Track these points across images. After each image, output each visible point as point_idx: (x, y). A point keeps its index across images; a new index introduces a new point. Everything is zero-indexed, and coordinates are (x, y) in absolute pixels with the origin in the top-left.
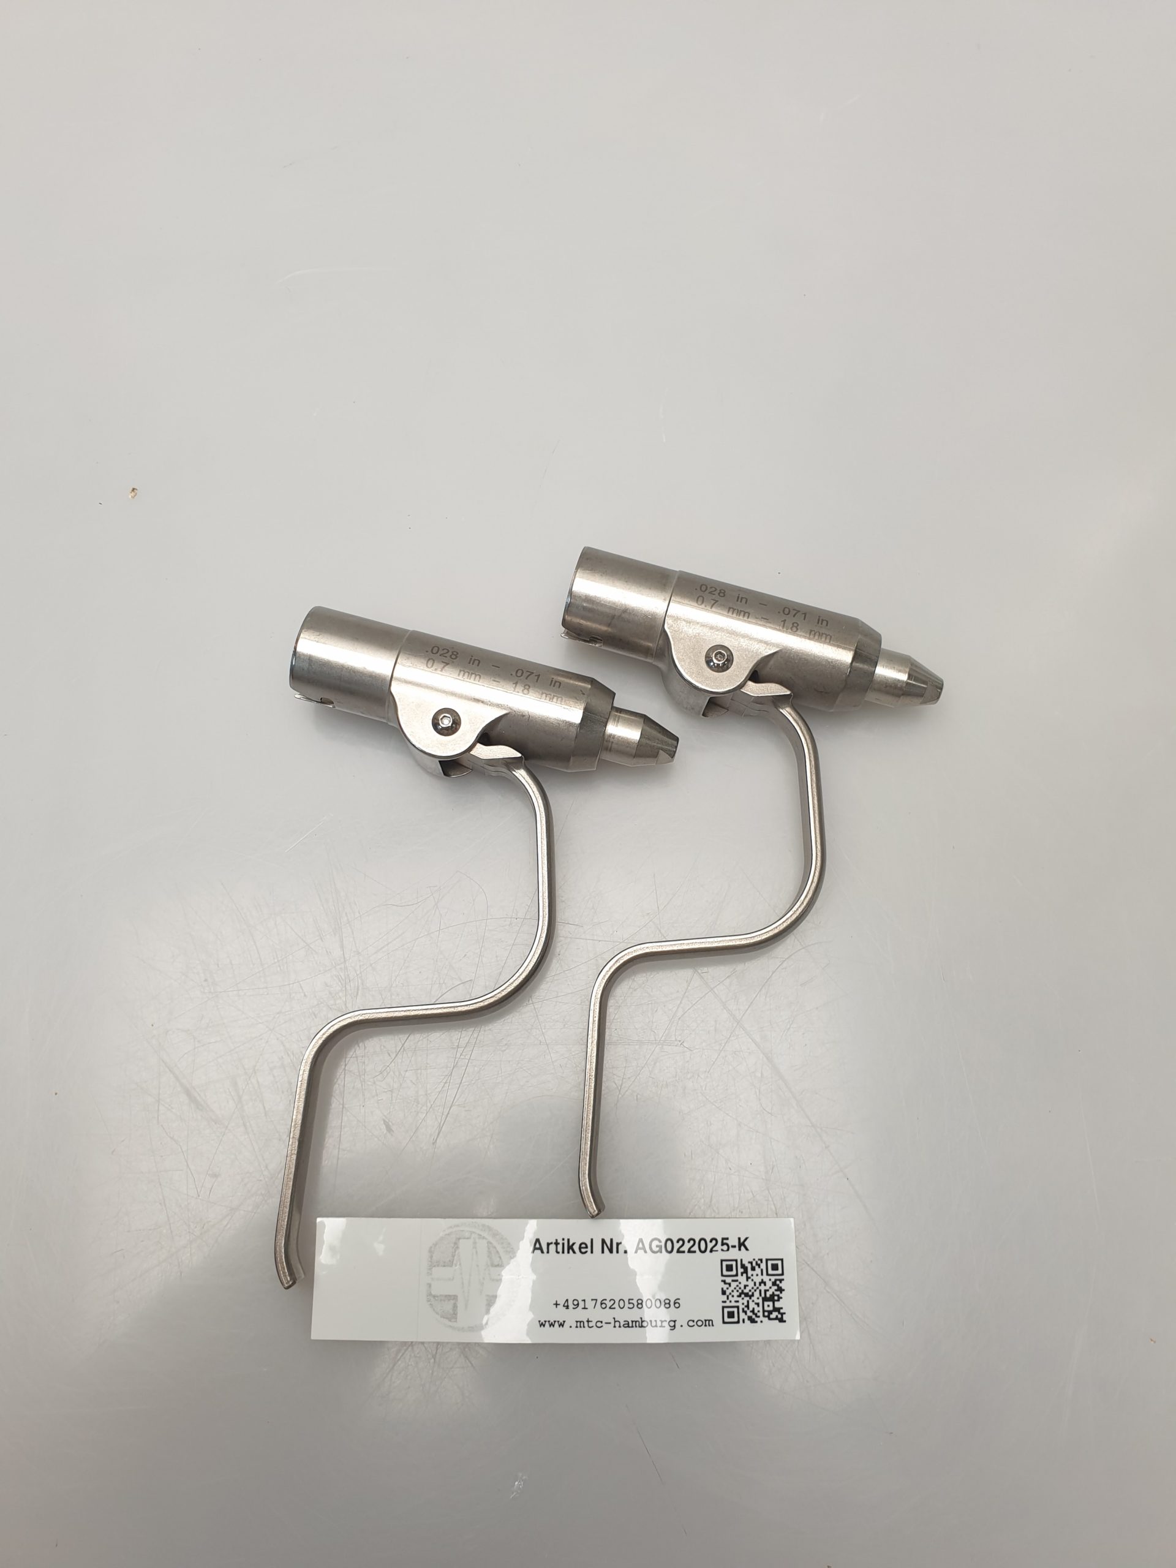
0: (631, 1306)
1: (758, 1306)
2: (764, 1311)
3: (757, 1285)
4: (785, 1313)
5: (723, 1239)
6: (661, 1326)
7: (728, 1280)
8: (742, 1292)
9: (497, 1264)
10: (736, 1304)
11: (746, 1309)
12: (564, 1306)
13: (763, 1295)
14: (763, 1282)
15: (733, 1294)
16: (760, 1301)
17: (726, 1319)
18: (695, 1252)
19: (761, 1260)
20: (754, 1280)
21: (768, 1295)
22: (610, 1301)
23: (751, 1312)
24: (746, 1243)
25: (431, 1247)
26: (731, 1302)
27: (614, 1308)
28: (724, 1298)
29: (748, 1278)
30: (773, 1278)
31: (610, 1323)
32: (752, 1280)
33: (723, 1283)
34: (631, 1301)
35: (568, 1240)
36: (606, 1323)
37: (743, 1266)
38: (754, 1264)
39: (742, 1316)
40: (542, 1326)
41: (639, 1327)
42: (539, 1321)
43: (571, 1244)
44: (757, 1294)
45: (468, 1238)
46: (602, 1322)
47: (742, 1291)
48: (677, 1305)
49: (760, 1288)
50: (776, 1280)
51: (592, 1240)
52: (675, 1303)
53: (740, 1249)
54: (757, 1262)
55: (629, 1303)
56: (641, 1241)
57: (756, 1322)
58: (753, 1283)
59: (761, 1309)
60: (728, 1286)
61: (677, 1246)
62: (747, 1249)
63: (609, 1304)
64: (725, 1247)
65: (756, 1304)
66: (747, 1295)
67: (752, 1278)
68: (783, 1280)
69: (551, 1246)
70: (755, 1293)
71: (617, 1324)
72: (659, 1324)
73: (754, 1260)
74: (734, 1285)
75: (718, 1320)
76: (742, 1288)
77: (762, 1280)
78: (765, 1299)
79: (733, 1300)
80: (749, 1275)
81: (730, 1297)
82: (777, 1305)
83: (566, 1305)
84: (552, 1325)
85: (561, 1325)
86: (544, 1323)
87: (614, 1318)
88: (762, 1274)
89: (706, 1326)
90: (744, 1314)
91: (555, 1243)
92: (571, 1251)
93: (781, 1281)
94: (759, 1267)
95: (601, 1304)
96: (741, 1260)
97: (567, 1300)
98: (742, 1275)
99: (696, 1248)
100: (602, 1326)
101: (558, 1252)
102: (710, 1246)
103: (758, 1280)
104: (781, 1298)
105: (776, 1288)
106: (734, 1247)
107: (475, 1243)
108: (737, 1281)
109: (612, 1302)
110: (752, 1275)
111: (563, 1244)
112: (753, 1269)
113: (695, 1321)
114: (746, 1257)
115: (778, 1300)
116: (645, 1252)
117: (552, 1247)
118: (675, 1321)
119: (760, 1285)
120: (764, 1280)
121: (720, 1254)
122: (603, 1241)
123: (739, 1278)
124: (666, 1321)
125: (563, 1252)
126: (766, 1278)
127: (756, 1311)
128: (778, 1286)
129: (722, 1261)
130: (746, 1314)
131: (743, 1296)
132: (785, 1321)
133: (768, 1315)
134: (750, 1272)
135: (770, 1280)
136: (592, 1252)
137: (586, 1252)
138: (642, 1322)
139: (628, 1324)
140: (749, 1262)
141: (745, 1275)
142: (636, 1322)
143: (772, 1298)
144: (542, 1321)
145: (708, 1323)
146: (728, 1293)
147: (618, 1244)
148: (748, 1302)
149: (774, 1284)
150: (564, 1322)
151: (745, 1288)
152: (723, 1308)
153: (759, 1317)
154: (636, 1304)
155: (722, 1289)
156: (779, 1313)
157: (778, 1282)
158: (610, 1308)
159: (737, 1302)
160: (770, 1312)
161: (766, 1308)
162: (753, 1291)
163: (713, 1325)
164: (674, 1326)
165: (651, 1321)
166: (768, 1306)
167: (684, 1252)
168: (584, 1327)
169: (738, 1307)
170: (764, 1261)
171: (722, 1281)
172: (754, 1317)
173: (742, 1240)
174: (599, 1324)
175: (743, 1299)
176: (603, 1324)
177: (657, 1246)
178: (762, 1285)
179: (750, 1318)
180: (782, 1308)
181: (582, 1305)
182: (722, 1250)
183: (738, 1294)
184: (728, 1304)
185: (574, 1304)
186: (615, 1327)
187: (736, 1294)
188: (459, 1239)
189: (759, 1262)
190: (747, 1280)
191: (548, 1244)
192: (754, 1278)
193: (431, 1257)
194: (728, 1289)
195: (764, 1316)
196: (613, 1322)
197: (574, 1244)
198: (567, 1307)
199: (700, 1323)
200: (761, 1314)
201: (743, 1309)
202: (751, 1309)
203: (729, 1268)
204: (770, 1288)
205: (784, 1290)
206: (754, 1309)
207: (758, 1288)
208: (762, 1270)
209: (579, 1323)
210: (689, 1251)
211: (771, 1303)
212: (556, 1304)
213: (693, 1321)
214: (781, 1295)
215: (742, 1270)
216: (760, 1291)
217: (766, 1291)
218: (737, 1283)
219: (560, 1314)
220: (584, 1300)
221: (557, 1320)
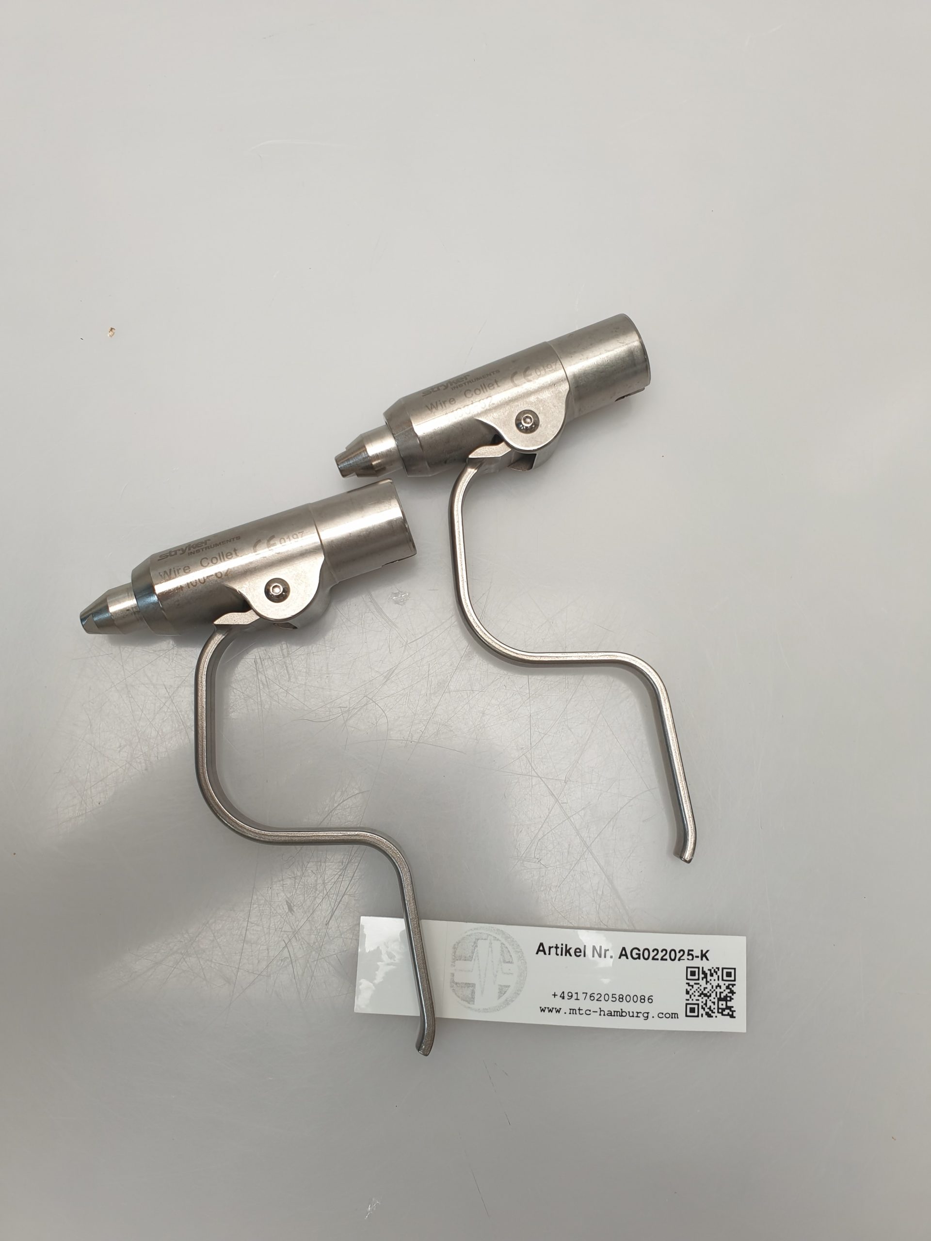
0: (614, 999)
1: (714, 1004)
2: (718, 1008)
3: (714, 988)
4: (735, 1011)
5: (689, 951)
6: (637, 1017)
7: (692, 983)
8: (702, 993)
9: (507, 961)
10: (697, 1002)
11: (704, 1006)
12: (560, 997)
13: (718, 996)
14: (719, 986)
15: (694, 994)
16: (716, 1001)
17: (689, 1014)
18: (666, 960)
19: (718, 969)
20: (712, 984)
21: (722, 996)
22: (597, 995)
23: (708, 1008)
24: (707, 955)
25: (455, 945)
26: (693, 1000)
27: (601, 1001)
28: (688, 997)
29: (707, 982)
30: (727, 983)
31: (597, 1012)
33: (687, 985)
34: (614, 996)
35: (566, 945)
36: (593, 1012)
37: (704, 973)
38: (713, 971)
39: (701, 1011)
40: (543, 1011)
41: (620, 1016)
42: (541, 1007)
43: (568, 948)
44: (713, 995)
45: (485, 939)
46: (590, 1011)
47: (702, 992)
48: (650, 1001)
49: (716, 990)
50: (729, 985)
51: (585, 946)
52: (648, 999)
53: (702, 959)
54: (715, 970)
56: (624, 949)
57: (712, 1017)
58: (711, 986)
59: (716, 1006)
60: (691, 987)
61: (652, 954)
62: (707, 959)
63: (597, 997)
64: (690, 957)
65: (712, 1002)
66: (705, 995)
67: (710, 982)
68: (735, 985)
69: (552, 949)
70: (712, 994)
71: (602, 1013)
72: (635, 1014)
73: (713, 968)
74: (696, 987)
75: (682, 1014)
76: (702, 990)
77: (718, 984)
78: (720, 999)
79: (695, 998)
80: (708, 980)
81: (692, 996)
82: (729, 1004)
83: (562, 996)
84: (550, 1011)
85: (558, 1011)
86: (544, 1009)
87: (600, 1008)
88: (718, 980)
89: (672, 1018)
90: (703, 1010)
91: (555, 947)
92: (568, 954)
93: (733, 985)
94: (717, 974)
95: (590, 997)
96: (703, 968)
97: (563, 992)
98: (703, 980)
99: (667, 957)
100: (590, 1014)
101: (557, 955)
102: (678, 955)
103: (715, 984)
104: (733, 999)
105: (729, 991)
106: (697, 957)
107: (491, 943)
108: (698, 984)
109: (599, 996)
110: (711, 980)
111: (562, 948)
112: (712, 975)
113: (664, 1015)
114: (706, 965)
115: (730, 1001)
116: (627, 958)
117: (553, 950)
118: (648, 1013)
119: (716, 988)
120: (720, 985)
121: (686, 963)
122: (594, 948)
123: (700, 982)
124: (641, 1013)
125: (562, 955)
126: (721, 983)
127: (712, 1009)
128: (731, 989)
129: (687, 968)
130: (704, 1010)
131: (702, 996)
132: (735, 1017)
133: (721, 1012)
134: (709, 978)
135: (725, 984)
136: (585, 956)
137: (580, 956)
138: (622, 1012)
139: (611, 1013)
140: (709, 970)
141: (705, 980)
142: (617, 1012)
143: (725, 999)
144: (543, 1007)
145: (674, 1015)
146: (691, 993)
147: (606, 951)
148: (706, 1000)
149: (728, 987)
150: (560, 1009)
151: (704, 990)
152: (687, 1004)
153: (714, 1013)
154: (618, 998)
155: (687, 990)
156: (731, 1010)
157: (731, 987)
158: (597, 1000)
159: (698, 1000)
160: (723, 1010)
161: (720, 1006)
162: (710, 992)
163: (678, 1018)
164: (647, 1017)
165: (629, 1012)
166: (722, 1005)
167: (658, 959)
168: (576, 1014)
169: (698, 1004)
170: (721, 969)
171: (687, 983)
172: (710, 1012)
173: (704, 952)
174: (588, 1012)
175: (702, 998)
176: (591, 1012)
177: (637, 954)
178: (718, 988)
179: (707, 1014)
180: (733, 1007)
181: (575, 996)
182: (688, 959)
183: (699, 994)
184: (690, 1002)
185: (568, 996)
186: (600, 1015)
187: (697, 994)
188: (478, 939)
190: (706, 984)
191: (550, 948)
192: (712, 982)
193: (455, 952)
194: (691, 990)
195: (718, 1012)
196: (599, 1011)
197: (570, 948)
198: (563, 998)
199: (667, 1016)
200: (716, 1011)
201: (702, 1006)
202: (708, 1006)
203: (693, 974)
204: (725, 991)
205: (735, 993)
206: (710, 1006)
207: (714, 990)
208: (718, 976)
209: (572, 1011)
210: (662, 959)
211: (724, 1003)
212: (555, 995)
213: (663, 1014)
214: (732, 997)
215: (703, 976)
216: (716, 993)
217: (721, 993)
218: (698, 986)
219: (557, 1003)
220: (577, 993)
221: (554, 1007)
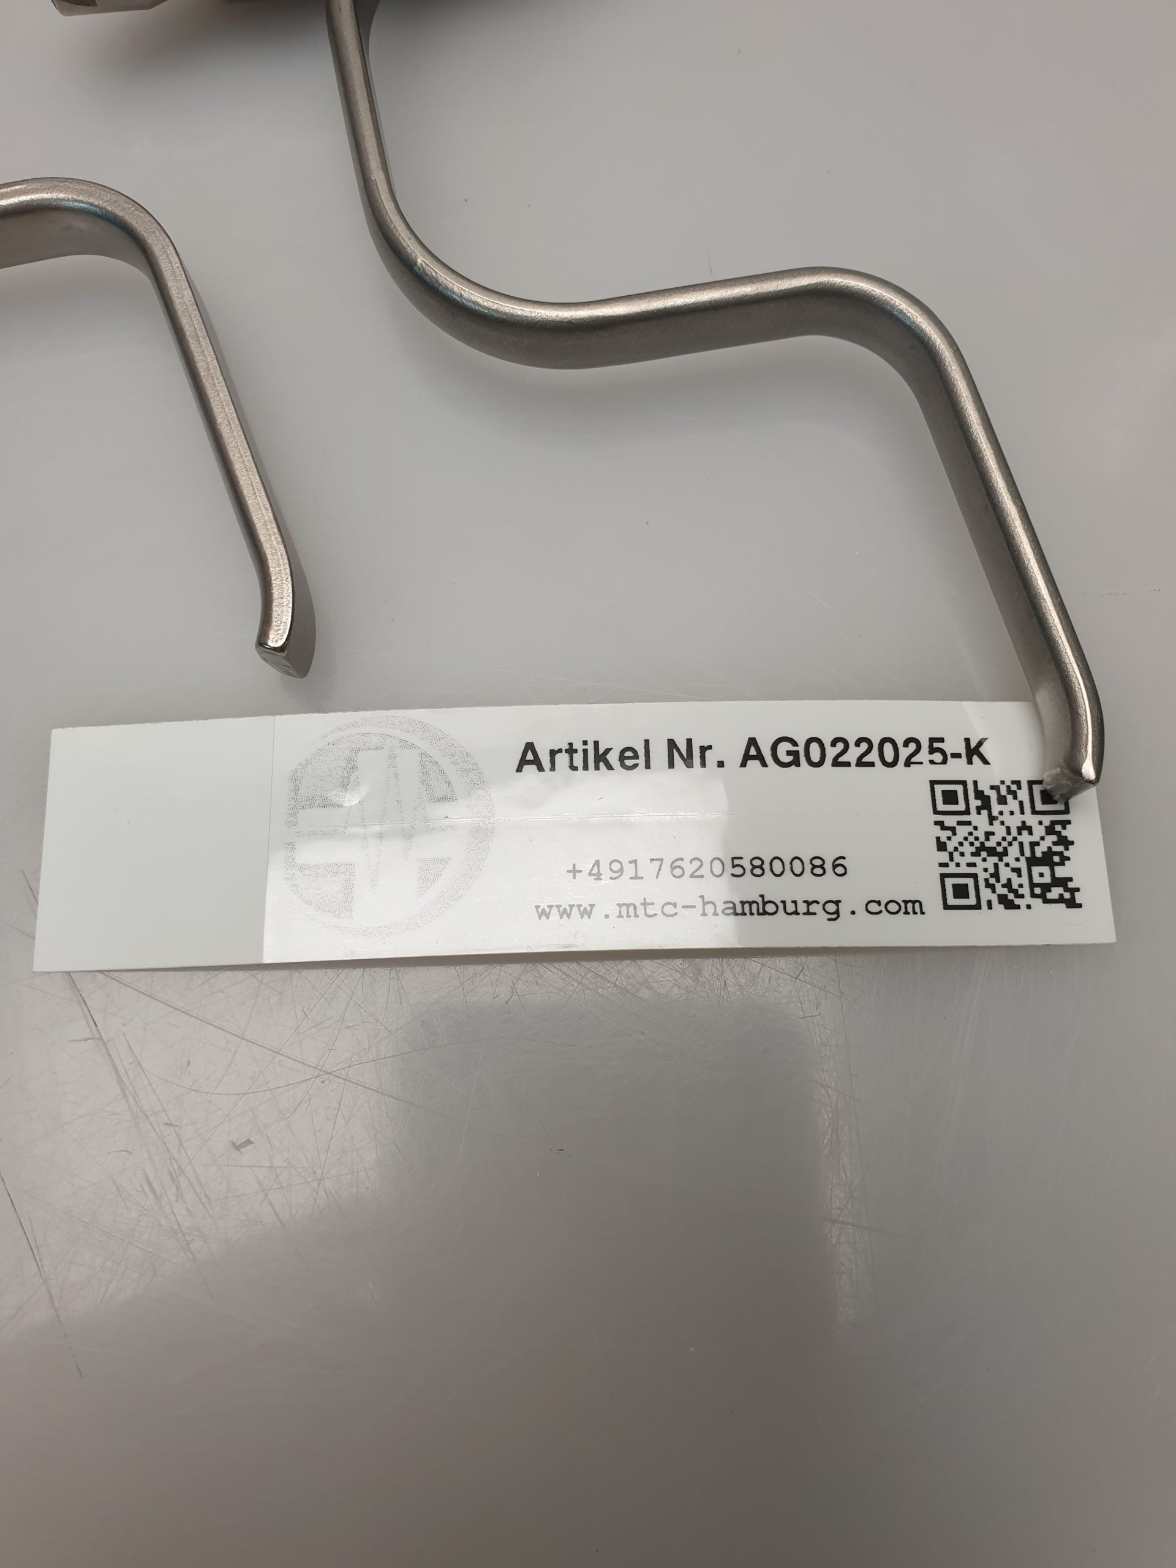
0: (739, 871)
1: (1020, 876)
2: (1032, 886)
3: (1014, 832)
4: (1078, 890)
5: (932, 740)
6: (808, 913)
7: (950, 821)
8: (982, 847)
9: (439, 795)
10: (971, 870)
11: (992, 881)
12: (590, 874)
13: (1028, 853)
14: (1024, 827)
15: (961, 849)
16: (1023, 864)
17: (951, 901)
18: (872, 764)
19: (1018, 783)
20: (1007, 824)
21: (1039, 854)
22: (691, 862)
23: (1004, 886)
24: (981, 749)
25: (296, 771)
26: (958, 865)
27: (702, 876)
28: (944, 857)
29: (992, 819)
30: (1047, 820)
31: (694, 907)
32: (1002, 823)
33: (938, 827)
34: (736, 862)
35: (596, 743)
36: (684, 907)
37: (979, 794)
38: (1004, 792)
39: (986, 894)
40: (544, 917)
41: (759, 914)
42: (537, 907)
43: (601, 751)
44: (1014, 851)
45: (376, 749)
46: (675, 905)
47: (982, 844)
48: (840, 870)
49: (1020, 839)
50: (1053, 823)
51: (647, 742)
52: (835, 867)
53: (970, 762)
54: (1008, 787)
55: (734, 866)
56: (752, 742)
57: (1018, 907)
58: (1003, 828)
59: (1025, 880)
60: (949, 833)
61: (831, 753)
62: (985, 762)
63: (689, 868)
64: (938, 757)
65: (1014, 870)
66: (992, 852)
67: (1001, 818)
68: (1069, 822)
69: (558, 757)
70: (1009, 849)
71: (710, 909)
72: (802, 908)
73: (1003, 782)
74: (963, 831)
75: (932, 899)
76: (982, 838)
77: (1024, 823)
78: (1032, 861)
79: (963, 861)
80: (995, 813)
81: (956, 855)
82: (1060, 872)
83: (595, 871)
84: (565, 913)
85: (586, 913)
86: (547, 910)
87: (702, 897)
88: (1022, 812)
89: (906, 913)
90: (989, 890)
91: (566, 751)
92: (602, 764)
93: (1065, 824)
94: (1015, 798)
95: (673, 868)
96: (975, 783)
97: (597, 863)
98: (979, 813)
99: (873, 756)
100: (676, 914)
101: (574, 768)
102: (904, 753)
103: (1014, 822)
104: (1068, 859)
105: (1054, 838)
106: (956, 756)
107: (393, 757)
108: (969, 823)
109: (697, 864)
110: (1001, 813)
111: (585, 751)
112: (1002, 800)
113: (883, 904)
114: (985, 776)
115: (1062, 863)
116: (764, 764)
117: (562, 759)
118: (837, 903)
119: (1020, 834)
120: (1028, 824)
121: (926, 771)
122: (672, 744)
123: (973, 817)
124: (818, 903)
125: (586, 768)
126: (1032, 820)
127: (1015, 886)
128: (1058, 834)
129: (933, 783)
130: (994, 891)
131: (984, 854)
132: (1080, 906)
133: (1042, 892)
134: (996, 808)
135: (1041, 823)
136: (648, 766)
137: (636, 765)
138: (765, 903)
139: (735, 908)
140: (992, 788)
141: (984, 812)
142: (751, 903)
143: (1047, 859)
144: (544, 906)
145: (912, 906)
146: (950, 846)
147: (704, 749)
148: (996, 866)
149: (1050, 830)
150: (592, 906)
151: (987, 839)
152: (943, 876)
153: (1022, 896)
154: (748, 867)
155: (938, 838)
156: (1067, 889)
157: (1058, 828)
158: (692, 876)
159: (974, 865)
160: (1046, 888)
161: (1037, 880)
162: (1005, 844)
163: (922, 913)
164: (837, 912)
165: (784, 902)
166: (1041, 875)
167: (848, 764)
168: (636, 916)
169: (975, 876)
170: (1025, 786)
171: (936, 823)
172: (1011, 896)
173: (973, 745)
174: (669, 910)
175: (984, 860)
176: (679, 909)
177: (789, 753)
178: (1025, 833)
179: (1003, 899)
180: (1071, 879)
181: (629, 870)
182: (932, 762)
183: (973, 849)
184: (952, 869)
185: (611, 869)
186: (704, 914)
187: (968, 849)
188: (358, 750)
189: (1014, 787)
190: (991, 824)
191: (553, 753)
192: (1006, 818)
193: (296, 789)
194: (949, 838)
195: (1033, 895)
196: (699, 904)
197: (608, 750)
198: (598, 877)
199: (893, 907)
200: (1025, 891)
201: (986, 880)
202: (1004, 881)
203: (950, 798)
204: (1043, 838)
205: (1072, 843)
206: (1009, 880)
207: (1015, 839)
208: (1021, 803)
209: (624, 909)
210: (860, 763)
211: (1046, 870)
212: (574, 871)
213: (879, 903)
214: (1066, 854)
215: (979, 803)
216: (1021, 844)
217: (1033, 845)
218: (970, 828)
219: (583, 891)
220: (635, 862)
221: (576, 903)
